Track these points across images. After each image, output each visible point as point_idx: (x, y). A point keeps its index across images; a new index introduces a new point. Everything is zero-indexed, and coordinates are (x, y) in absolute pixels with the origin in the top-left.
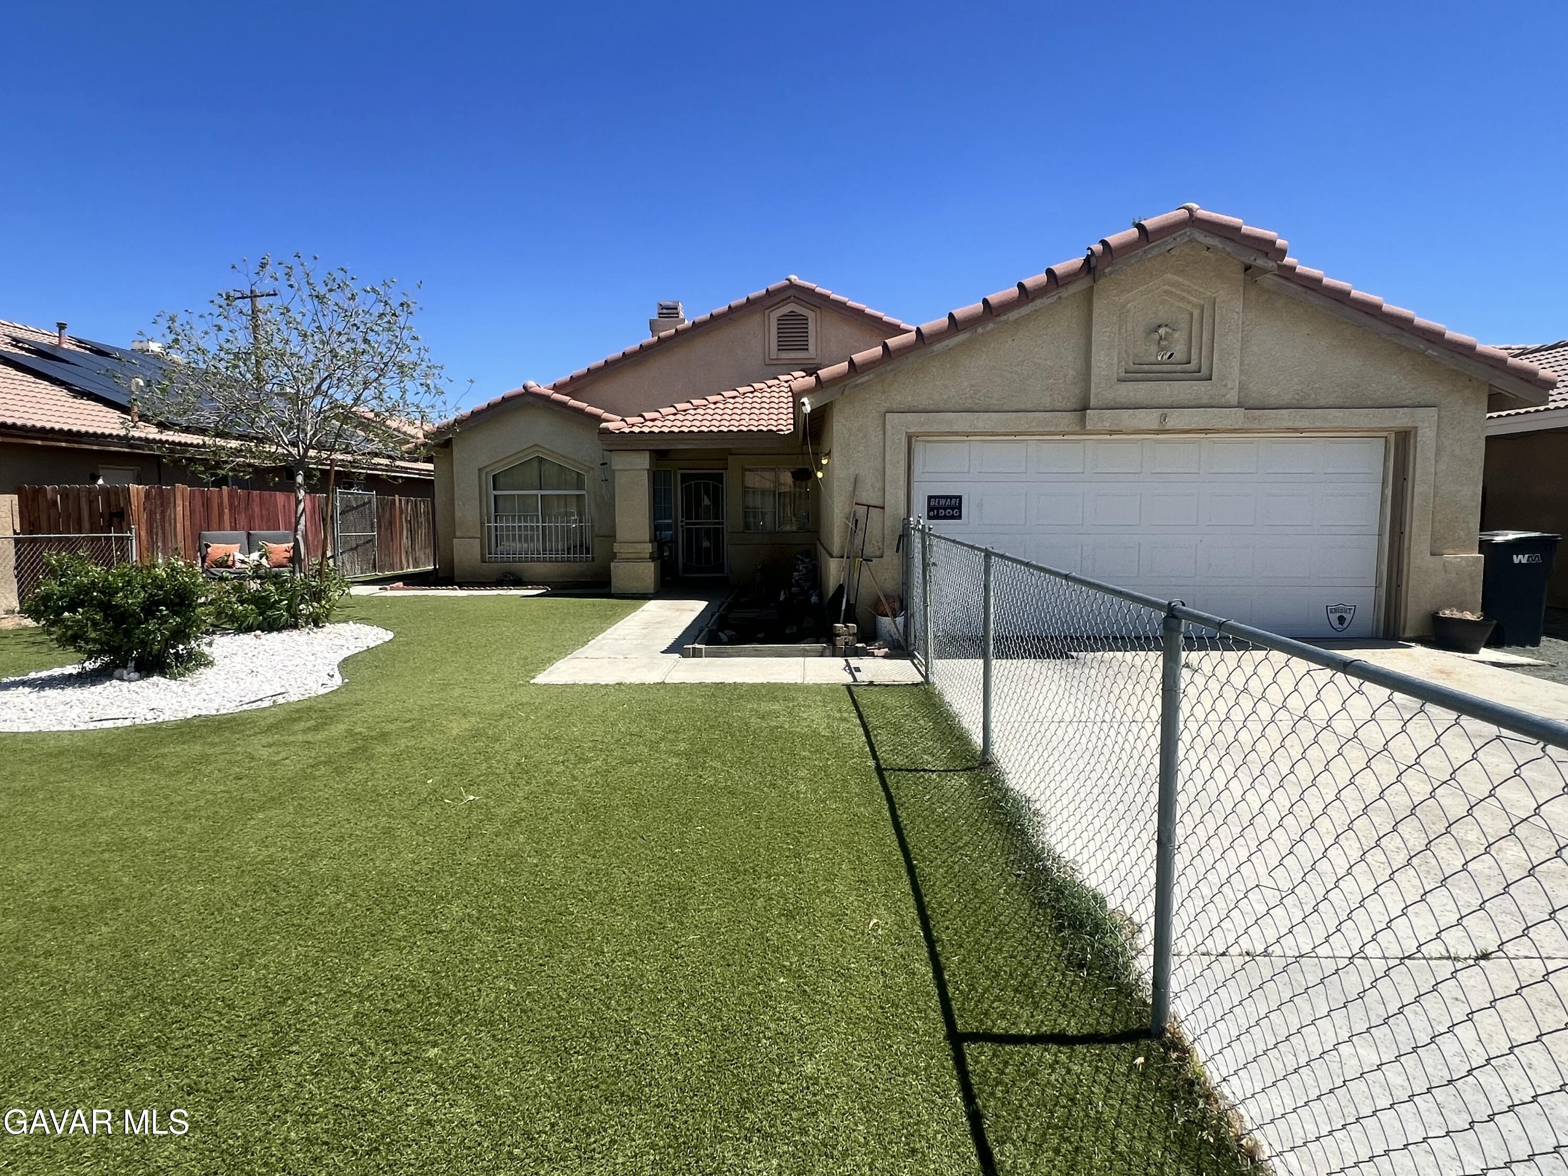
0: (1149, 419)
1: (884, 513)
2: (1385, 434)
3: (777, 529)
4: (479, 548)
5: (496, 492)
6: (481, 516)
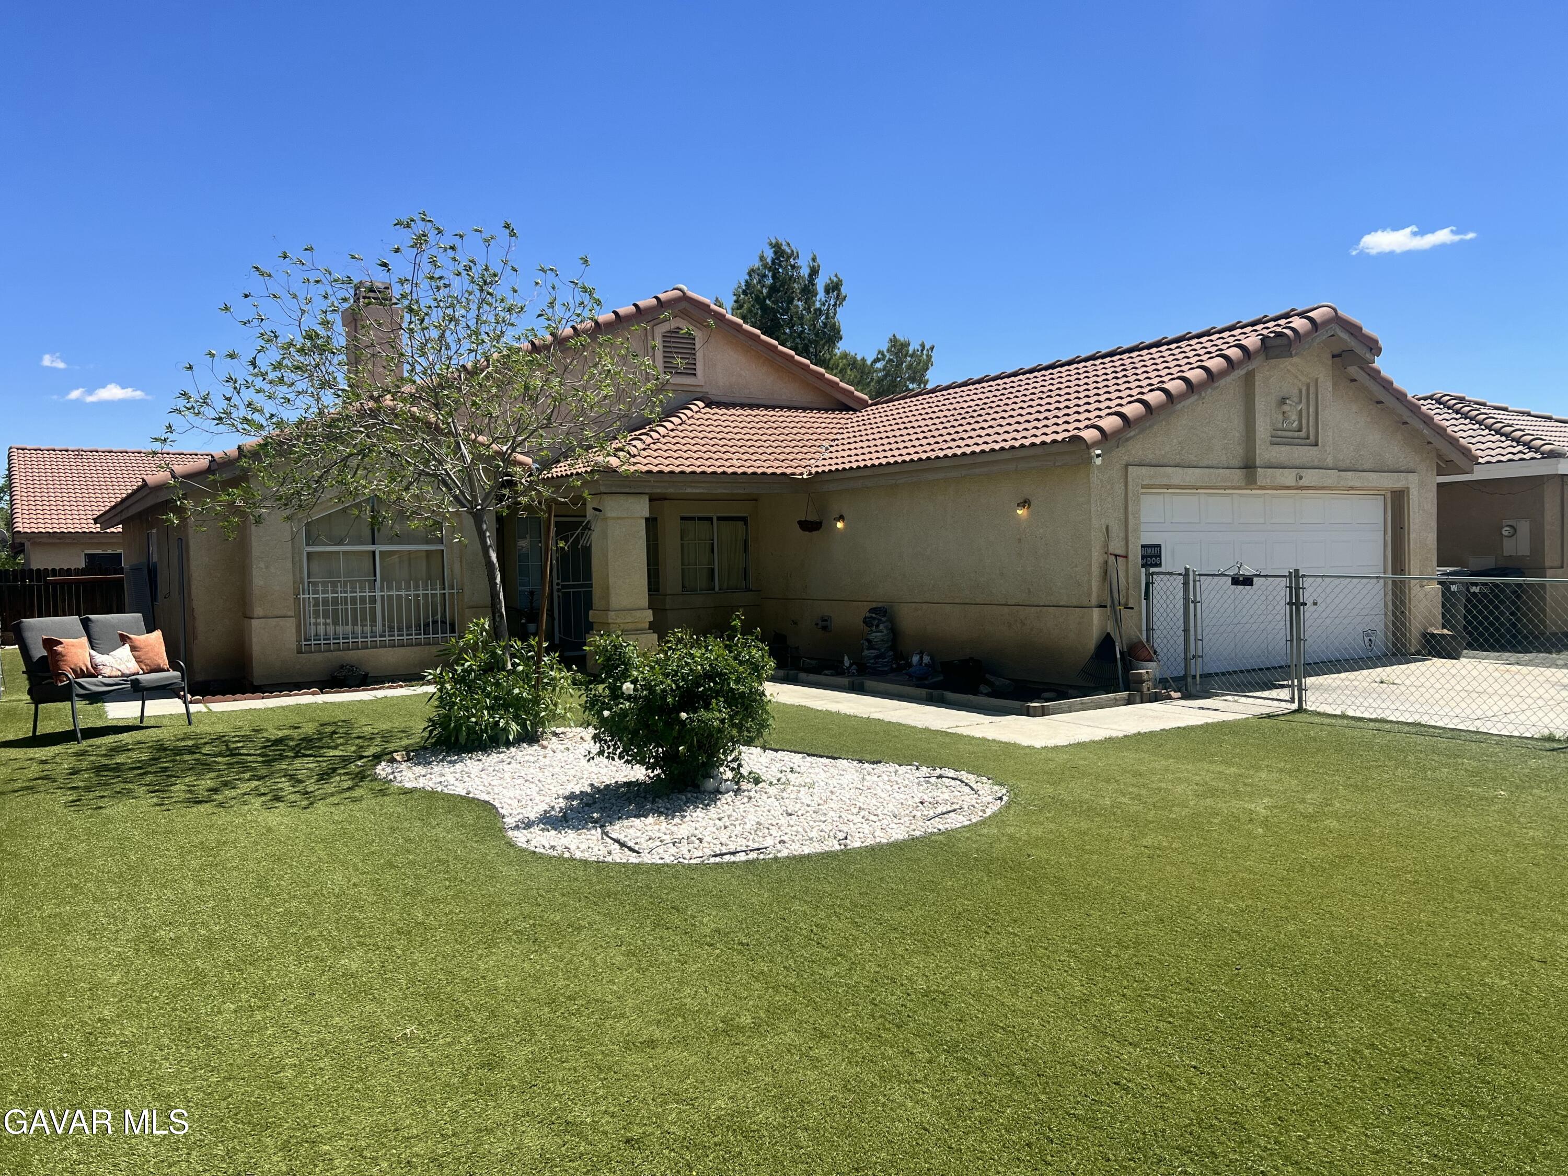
0: (1288, 477)
1: (1127, 562)
2: (1383, 493)
3: (717, 589)
4: (294, 631)
5: (310, 549)
6: (294, 583)
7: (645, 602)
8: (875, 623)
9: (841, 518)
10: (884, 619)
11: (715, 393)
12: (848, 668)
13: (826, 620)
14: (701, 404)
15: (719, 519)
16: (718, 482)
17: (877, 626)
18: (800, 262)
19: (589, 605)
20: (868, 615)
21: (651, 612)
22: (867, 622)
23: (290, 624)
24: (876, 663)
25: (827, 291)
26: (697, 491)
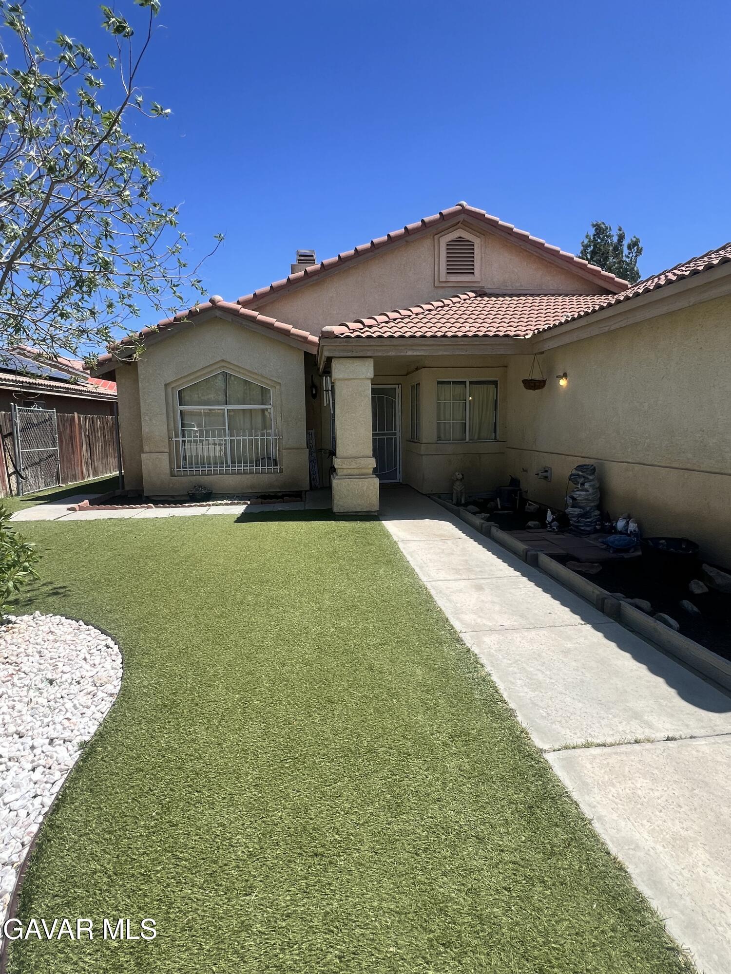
3: (467, 439)
4: (168, 462)
5: (182, 408)
6: (168, 431)
7: (369, 451)
8: (581, 480)
9: (565, 375)
10: (591, 478)
11: (489, 287)
12: (550, 523)
13: (546, 471)
14: (472, 294)
15: (471, 383)
16: (439, 345)
17: (583, 484)
18: (612, 233)
19: (333, 453)
20: (574, 472)
21: (374, 460)
22: (573, 478)
23: (165, 458)
24: (578, 522)
25: (629, 248)
26: (418, 353)
